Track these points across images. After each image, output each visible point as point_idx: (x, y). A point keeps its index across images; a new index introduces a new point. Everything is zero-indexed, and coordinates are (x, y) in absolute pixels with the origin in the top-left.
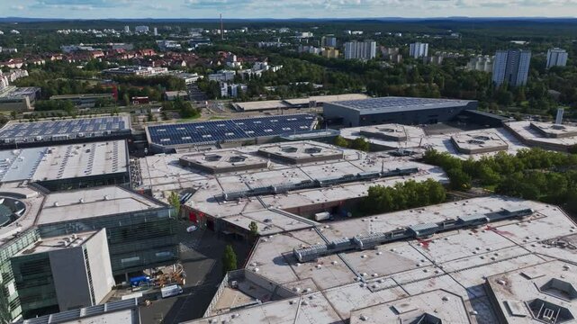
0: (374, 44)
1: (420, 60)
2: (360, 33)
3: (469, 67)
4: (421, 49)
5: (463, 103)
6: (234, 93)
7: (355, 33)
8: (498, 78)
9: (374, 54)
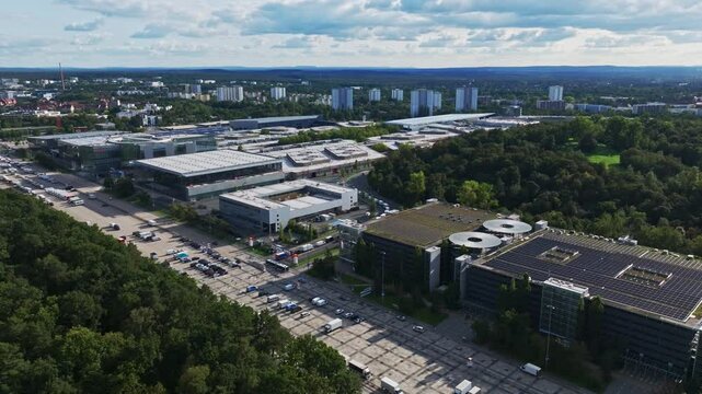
0: (241, 89)
1: (282, 99)
2: (213, 82)
3: (317, 102)
4: (280, 92)
5: (315, 117)
6: (153, 122)
7: (206, 82)
8: (336, 106)
9: (241, 98)
